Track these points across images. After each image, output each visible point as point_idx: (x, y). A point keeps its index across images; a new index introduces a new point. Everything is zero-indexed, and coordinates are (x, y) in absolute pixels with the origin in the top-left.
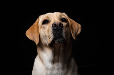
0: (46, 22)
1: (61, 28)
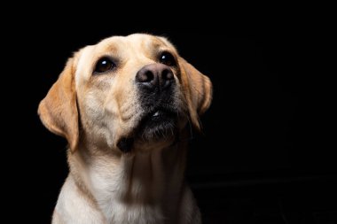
0: (106, 65)
1: (168, 82)
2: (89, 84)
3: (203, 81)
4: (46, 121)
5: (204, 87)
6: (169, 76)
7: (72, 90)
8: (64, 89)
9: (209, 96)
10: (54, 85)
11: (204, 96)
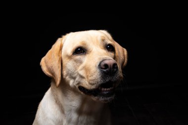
0: (80, 50)
2: (70, 57)
3: (123, 52)
4: (44, 69)
5: (124, 55)
6: (116, 66)
7: (59, 56)
8: (55, 54)
9: (126, 59)
10: (50, 51)
11: (124, 60)
